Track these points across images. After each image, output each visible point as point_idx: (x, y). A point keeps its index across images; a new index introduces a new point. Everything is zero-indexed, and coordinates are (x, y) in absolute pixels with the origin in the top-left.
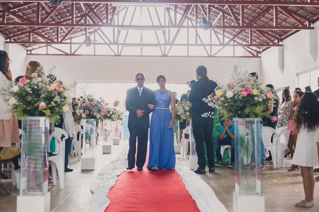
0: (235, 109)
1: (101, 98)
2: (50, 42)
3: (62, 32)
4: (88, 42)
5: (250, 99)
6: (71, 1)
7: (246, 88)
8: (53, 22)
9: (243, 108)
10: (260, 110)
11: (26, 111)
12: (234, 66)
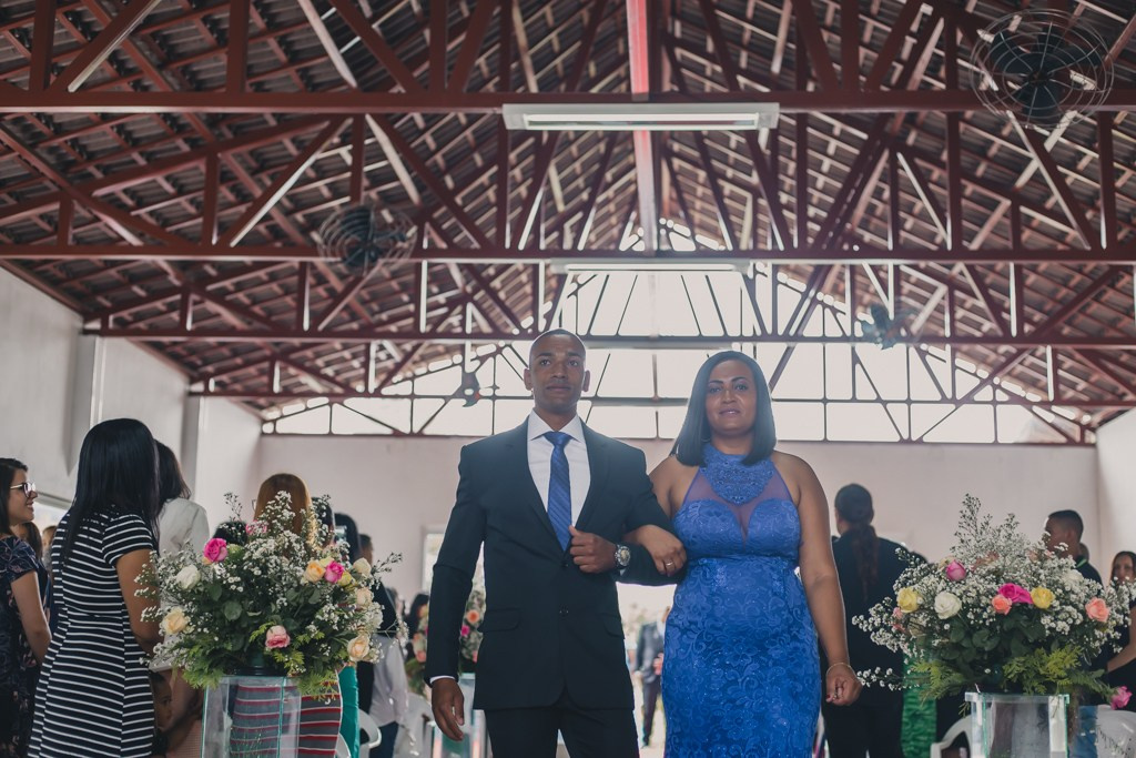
0: (970, 660)
2: (342, 391)
3: (382, 355)
4: (469, 390)
5: (1023, 620)
6: (413, 256)
7: (1007, 581)
8: (355, 326)
9: (999, 657)
10: (1062, 666)
11: (223, 655)
12: (964, 499)
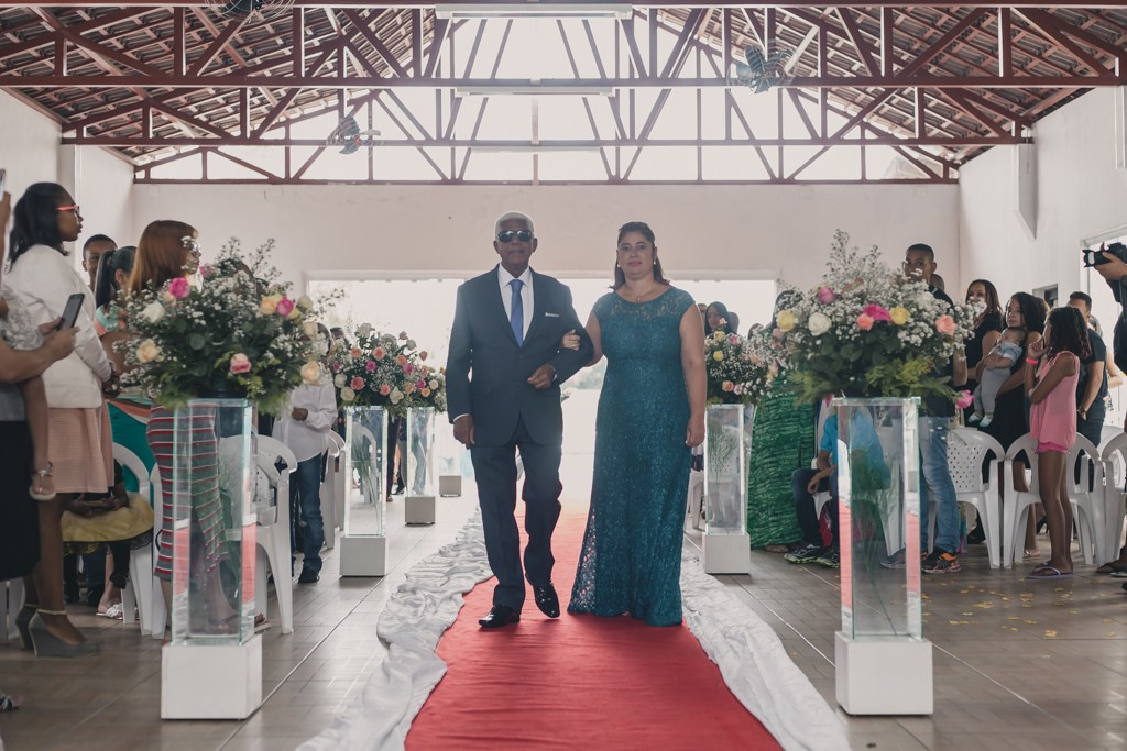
0: (838, 369)
1: (403, 336)
2: (214, 138)
4: (348, 136)
7: (870, 303)
8: (228, 70)
9: (861, 367)
10: (914, 373)
11: (189, 381)
12: (835, 233)
